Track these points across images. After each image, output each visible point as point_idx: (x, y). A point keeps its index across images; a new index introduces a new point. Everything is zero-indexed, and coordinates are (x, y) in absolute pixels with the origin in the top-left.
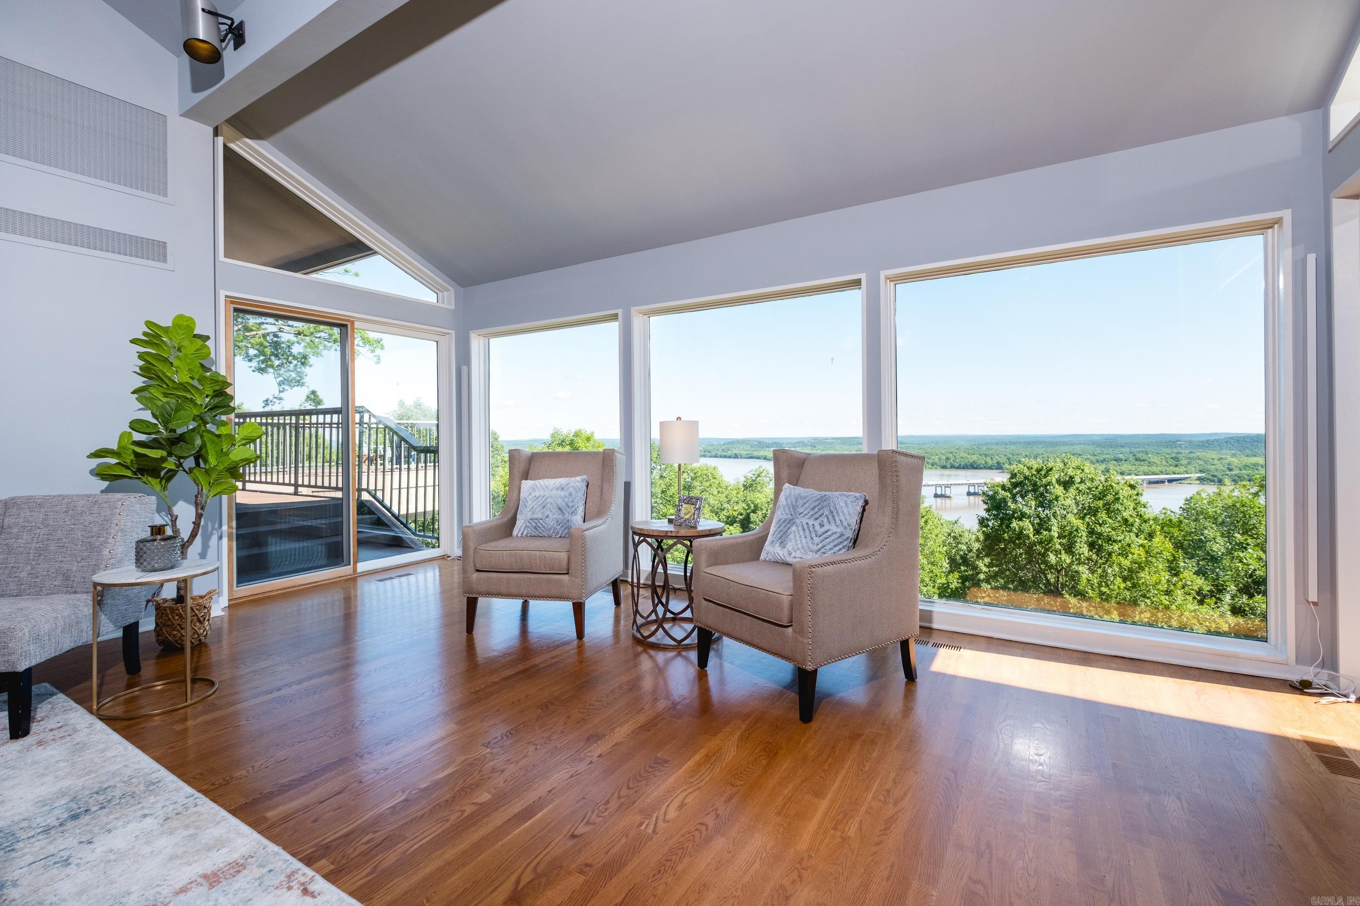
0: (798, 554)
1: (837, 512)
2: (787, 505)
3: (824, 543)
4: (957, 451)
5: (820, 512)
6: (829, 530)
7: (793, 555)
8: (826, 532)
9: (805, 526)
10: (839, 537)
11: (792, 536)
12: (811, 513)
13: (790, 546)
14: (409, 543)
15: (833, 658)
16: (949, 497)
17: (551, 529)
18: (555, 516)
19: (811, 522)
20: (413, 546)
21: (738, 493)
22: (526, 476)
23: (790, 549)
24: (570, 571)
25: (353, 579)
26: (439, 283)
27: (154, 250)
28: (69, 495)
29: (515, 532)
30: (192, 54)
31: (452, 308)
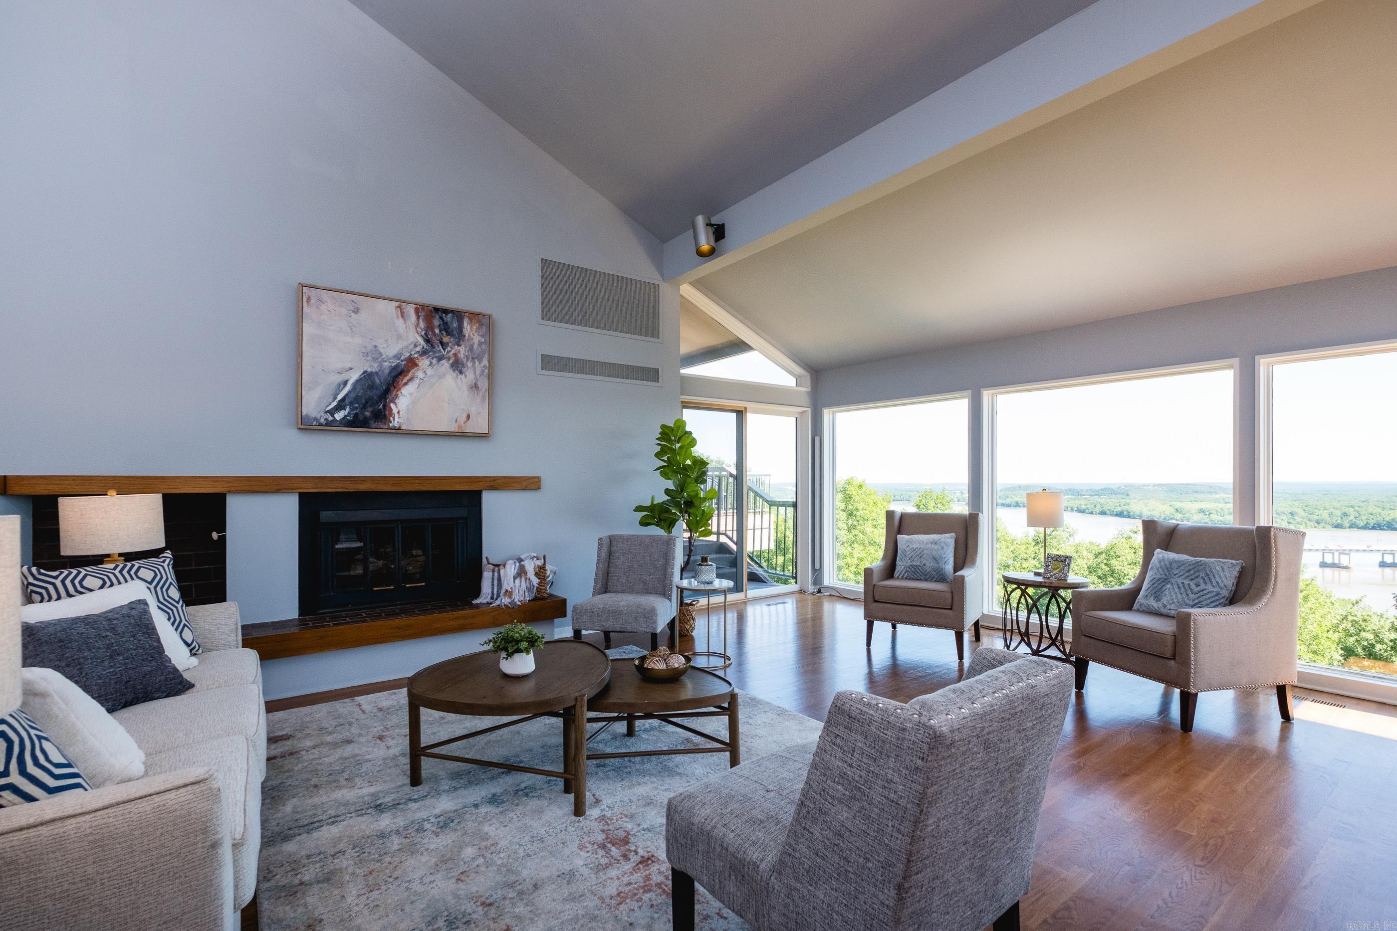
0: (1173, 607)
1: (1214, 575)
2: (1161, 567)
3: (1200, 599)
4: (1362, 504)
5: (1196, 575)
6: (1205, 589)
7: (1168, 607)
8: (1202, 591)
9: (1181, 585)
10: (1215, 596)
11: (1167, 592)
12: (1187, 574)
13: (1165, 600)
14: (763, 578)
15: (1211, 688)
16: (1346, 568)
17: (927, 574)
18: (931, 564)
19: (1186, 582)
20: (768, 581)
21: (1027, 548)
22: (899, 532)
23: (1165, 602)
24: (954, 608)
25: (745, 603)
26: (799, 370)
27: (651, 374)
28: (638, 536)
29: (896, 574)
30: (700, 254)
31: (809, 390)
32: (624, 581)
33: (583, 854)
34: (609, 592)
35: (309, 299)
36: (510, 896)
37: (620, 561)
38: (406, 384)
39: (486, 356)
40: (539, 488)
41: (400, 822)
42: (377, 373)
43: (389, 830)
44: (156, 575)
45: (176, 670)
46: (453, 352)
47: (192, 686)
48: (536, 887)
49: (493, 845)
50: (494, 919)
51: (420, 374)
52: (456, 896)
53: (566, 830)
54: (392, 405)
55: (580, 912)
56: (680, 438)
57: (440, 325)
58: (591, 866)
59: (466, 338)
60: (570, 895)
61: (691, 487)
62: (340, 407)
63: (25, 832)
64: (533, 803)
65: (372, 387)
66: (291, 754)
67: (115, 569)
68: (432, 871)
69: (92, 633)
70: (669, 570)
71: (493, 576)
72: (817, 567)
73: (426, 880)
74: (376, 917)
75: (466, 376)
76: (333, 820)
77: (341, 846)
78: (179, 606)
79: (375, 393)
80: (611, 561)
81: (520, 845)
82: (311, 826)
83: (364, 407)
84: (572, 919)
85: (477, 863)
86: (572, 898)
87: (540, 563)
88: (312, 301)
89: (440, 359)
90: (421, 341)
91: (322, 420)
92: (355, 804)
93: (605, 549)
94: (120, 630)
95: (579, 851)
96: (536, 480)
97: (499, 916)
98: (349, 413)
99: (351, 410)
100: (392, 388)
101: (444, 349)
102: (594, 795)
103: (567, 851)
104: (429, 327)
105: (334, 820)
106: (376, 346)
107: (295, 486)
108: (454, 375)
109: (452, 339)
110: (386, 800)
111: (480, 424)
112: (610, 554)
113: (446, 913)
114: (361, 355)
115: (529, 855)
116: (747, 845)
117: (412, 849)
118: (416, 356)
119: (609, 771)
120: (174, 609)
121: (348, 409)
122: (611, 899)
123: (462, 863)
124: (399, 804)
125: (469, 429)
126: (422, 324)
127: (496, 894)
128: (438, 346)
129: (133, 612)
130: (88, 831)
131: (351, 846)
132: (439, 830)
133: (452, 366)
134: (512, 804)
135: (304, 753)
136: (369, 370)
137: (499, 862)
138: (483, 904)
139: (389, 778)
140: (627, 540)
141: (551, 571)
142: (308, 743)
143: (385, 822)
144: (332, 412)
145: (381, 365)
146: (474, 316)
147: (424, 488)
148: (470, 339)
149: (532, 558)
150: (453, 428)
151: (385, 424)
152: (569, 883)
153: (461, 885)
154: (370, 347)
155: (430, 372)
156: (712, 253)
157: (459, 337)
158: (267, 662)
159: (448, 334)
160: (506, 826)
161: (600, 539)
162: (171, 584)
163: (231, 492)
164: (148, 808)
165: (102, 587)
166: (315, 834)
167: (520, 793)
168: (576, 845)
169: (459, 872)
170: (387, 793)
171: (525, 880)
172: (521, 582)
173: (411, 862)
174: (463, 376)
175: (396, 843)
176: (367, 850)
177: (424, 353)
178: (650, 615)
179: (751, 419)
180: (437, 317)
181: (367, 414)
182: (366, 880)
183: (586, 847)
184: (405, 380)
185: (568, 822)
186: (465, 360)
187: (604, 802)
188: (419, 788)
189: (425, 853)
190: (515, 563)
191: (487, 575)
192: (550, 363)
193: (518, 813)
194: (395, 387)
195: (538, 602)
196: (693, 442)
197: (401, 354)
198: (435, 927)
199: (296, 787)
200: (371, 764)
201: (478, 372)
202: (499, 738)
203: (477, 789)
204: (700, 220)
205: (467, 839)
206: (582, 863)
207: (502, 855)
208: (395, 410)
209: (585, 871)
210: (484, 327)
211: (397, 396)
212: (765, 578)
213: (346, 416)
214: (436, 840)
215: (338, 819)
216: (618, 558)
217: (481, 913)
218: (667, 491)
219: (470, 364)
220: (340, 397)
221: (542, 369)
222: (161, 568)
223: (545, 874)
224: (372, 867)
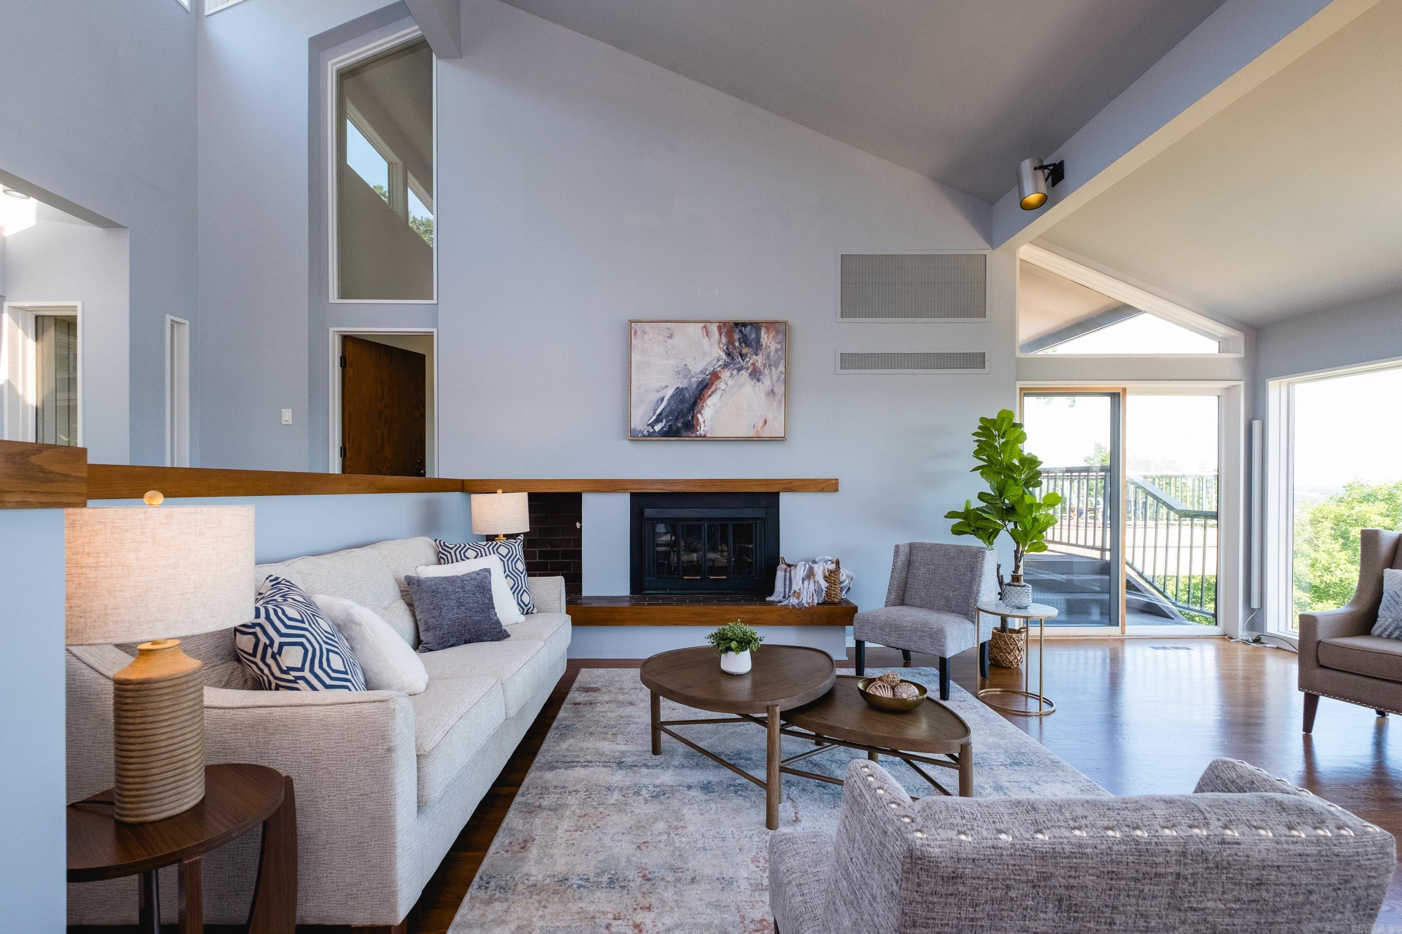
14: (1168, 613)
20: (1173, 617)
22: (1391, 564)
25: (1122, 641)
26: (1223, 330)
27: (977, 360)
28: (942, 545)
29: (1377, 629)
30: (1026, 207)
31: (1242, 355)
32: (923, 594)
33: (752, 867)
34: (906, 605)
35: (636, 332)
36: (668, 879)
37: (921, 572)
38: (710, 396)
39: (783, 361)
40: (836, 490)
41: (628, 782)
42: (687, 388)
43: (616, 785)
44: (509, 552)
45: (498, 622)
46: (751, 361)
47: (509, 636)
48: (693, 880)
49: (683, 827)
50: (644, 893)
51: (722, 386)
52: (629, 861)
53: (750, 838)
54: (699, 416)
55: (715, 921)
56: (1004, 433)
57: (739, 339)
58: (753, 881)
59: (763, 347)
60: (717, 901)
61: (1013, 493)
62: (658, 420)
63: (293, 708)
64: (737, 801)
65: (683, 401)
66: (591, 704)
67: (485, 546)
68: (624, 831)
69: (450, 588)
70: (975, 587)
71: (785, 575)
72: (1255, 604)
73: (617, 837)
74: (568, 853)
75: (763, 383)
76: (586, 764)
77: (578, 787)
78: (522, 576)
79: (686, 405)
80: (910, 571)
81: (703, 836)
82: (570, 764)
83: (677, 419)
84: (704, 925)
85: (660, 838)
86: (717, 906)
87: (832, 567)
88: (638, 333)
89: (739, 370)
90: (724, 356)
91: (645, 432)
92: (607, 756)
93: (902, 557)
94: (467, 588)
95: (750, 862)
96: (834, 482)
97: (650, 893)
98: (665, 425)
99: (667, 422)
100: (699, 400)
101: (743, 360)
102: (796, 813)
103: (739, 858)
104: (731, 342)
105: (588, 764)
106: (686, 365)
107: (627, 487)
108: (752, 383)
109: (750, 350)
110: (629, 759)
111: (776, 428)
112: (909, 563)
113: (613, 872)
114: (674, 374)
115: (705, 849)
116: (806, 916)
117: (621, 807)
118: (719, 369)
119: (827, 793)
120: (519, 578)
121: (664, 422)
122: (751, 922)
123: (649, 833)
124: (635, 766)
125: (766, 433)
126: (724, 340)
127: (659, 872)
128: (738, 358)
129: (478, 577)
130: (322, 717)
131: (585, 789)
132: (650, 799)
133: (750, 375)
134: (719, 796)
135: (598, 704)
136: (681, 387)
137: (677, 845)
138: (644, 876)
139: (641, 742)
140: (929, 550)
141: (847, 576)
142: (606, 698)
143: (618, 777)
144: (652, 425)
145: (690, 381)
146: (771, 325)
147: (725, 490)
148: (767, 347)
149: (826, 562)
150: (751, 433)
151: (693, 433)
152: (723, 889)
153: (638, 853)
154: (681, 366)
155: (730, 382)
156: (1044, 203)
157: (757, 346)
158: (578, 628)
159: (747, 346)
160: (702, 814)
161: (897, 547)
162: (519, 559)
163: (584, 491)
164: (353, 712)
165: (476, 558)
166: (569, 772)
167: (732, 788)
168: (751, 856)
169: (643, 841)
170: (633, 754)
171: (688, 870)
172: (809, 584)
173: (615, 818)
174: (760, 384)
175: (616, 796)
176: (592, 796)
177: (726, 366)
178: (937, 636)
179: (1132, 403)
180: (737, 331)
181: (679, 425)
182: (578, 820)
183: (759, 862)
184: (709, 393)
185: (756, 831)
186: (762, 368)
187: (803, 823)
188: (657, 757)
189: (629, 815)
190: (805, 565)
191: (780, 574)
192: (849, 361)
193: (719, 807)
194: (701, 400)
195: (826, 607)
196: (1022, 438)
197: (706, 369)
198: (600, 880)
199: (579, 730)
200: (636, 726)
201: (775, 378)
202: (744, 732)
203: (699, 772)
204: (1027, 166)
205: (666, 814)
206: (746, 875)
207: (683, 839)
208: (701, 420)
209: (744, 884)
210: (780, 334)
211: (703, 407)
212: (1172, 613)
213: (662, 428)
214: (644, 807)
215: (590, 764)
216: (918, 569)
217: (638, 883)
218: (982, 496)
219: (766, 371)
220: (658, 412)
221: (842, 368)
222: (513, 547)
223: (708, 871)
224: (588, 812)
